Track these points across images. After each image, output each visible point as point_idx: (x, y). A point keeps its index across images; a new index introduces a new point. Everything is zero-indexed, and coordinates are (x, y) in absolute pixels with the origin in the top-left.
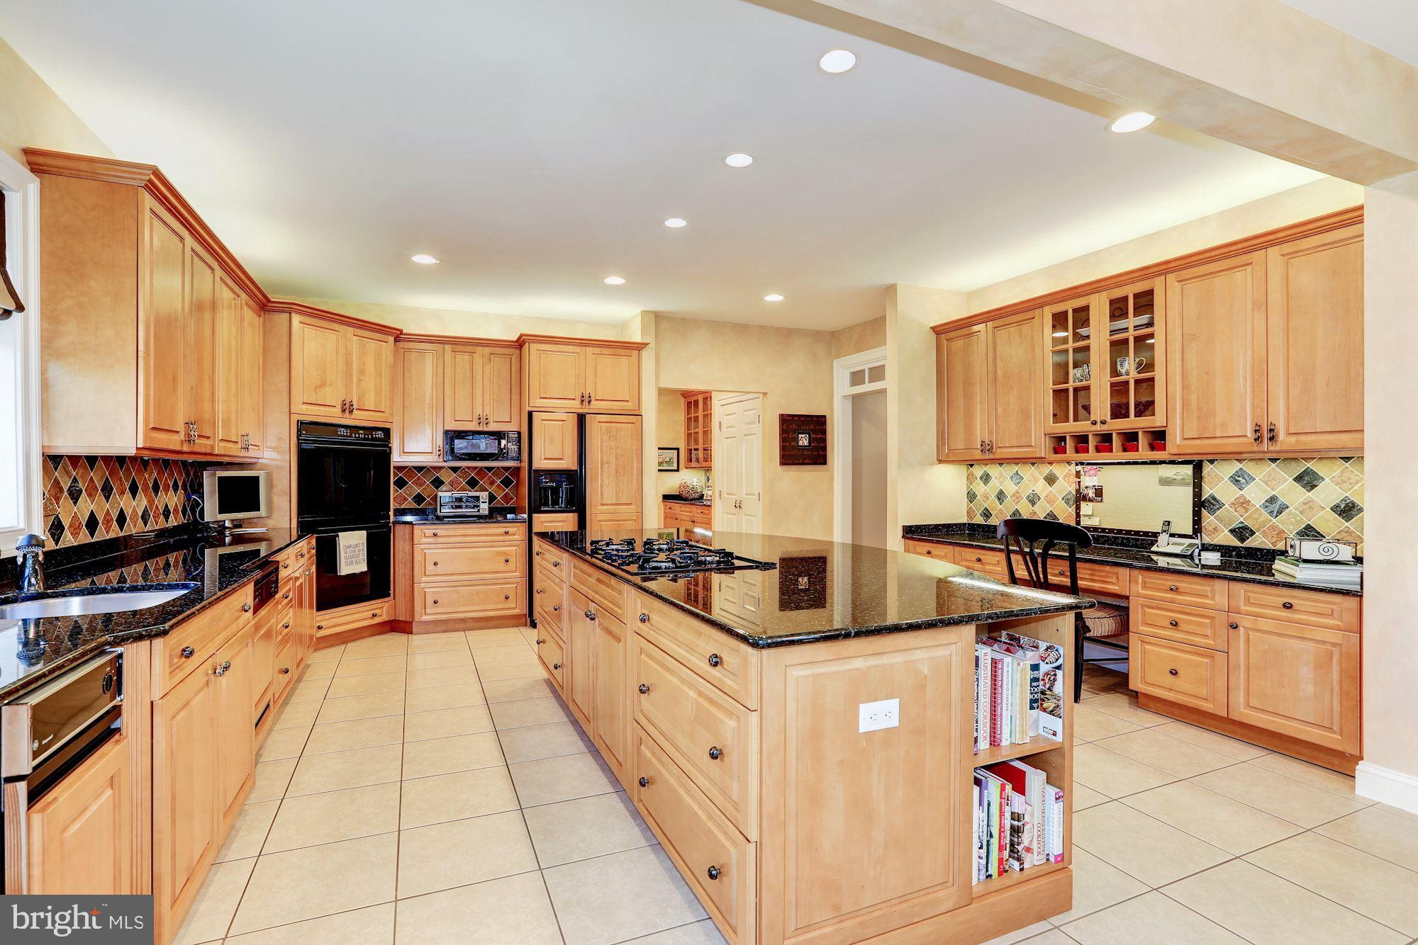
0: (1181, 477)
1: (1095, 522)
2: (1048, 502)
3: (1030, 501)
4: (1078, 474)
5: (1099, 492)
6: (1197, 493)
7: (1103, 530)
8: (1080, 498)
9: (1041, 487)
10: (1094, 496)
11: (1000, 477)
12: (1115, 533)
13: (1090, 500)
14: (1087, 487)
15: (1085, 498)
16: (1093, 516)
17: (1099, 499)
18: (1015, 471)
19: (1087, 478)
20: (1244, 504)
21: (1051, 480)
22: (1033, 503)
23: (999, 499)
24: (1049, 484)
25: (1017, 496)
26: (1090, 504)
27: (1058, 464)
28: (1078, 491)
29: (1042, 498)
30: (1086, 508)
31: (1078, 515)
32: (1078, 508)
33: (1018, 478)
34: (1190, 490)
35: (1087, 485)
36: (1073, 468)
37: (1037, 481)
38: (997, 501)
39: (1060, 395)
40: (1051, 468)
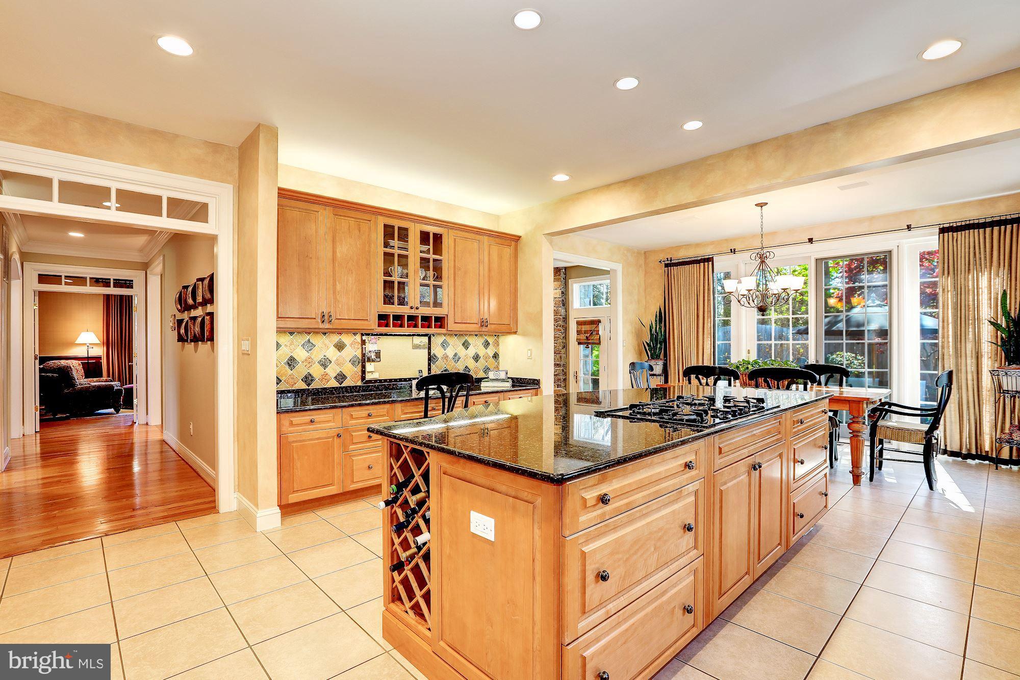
0: (423, 344)
1: (375, 376)
2: (338, 365)
3: (322, 365)
4: (363, 342)
5: (378, 354)
6: (429, 353)
7: (380, 381)
8: (364, 359)
9: (332, 353)
10: (375, 357)
11: (291, 344)
12: (388, 382)
13: (373, 361)
14: (370, 352)
15: (369, 360)
16: (374, 372)
17: (378, 360)
18: (308, 339)
19: (371, 345)
20: (446, 357)
21: (340, 347)
22: (325, 366)
23: (290, 365)
24: (339, 350)
25: (309, 361)
26: (373, 364)
27: (346, 335)
28: (363, 355)
29: (333, 362)
30: (369, 367)
31: (364, 372)
32: (364, 367)
33: (309, 345)
34: (427, 350)
35: (370, 349)
36: (358, 338)
37: (328, 348)
38: (287, 367)
39: (388, 285)
40: (340, 337)
